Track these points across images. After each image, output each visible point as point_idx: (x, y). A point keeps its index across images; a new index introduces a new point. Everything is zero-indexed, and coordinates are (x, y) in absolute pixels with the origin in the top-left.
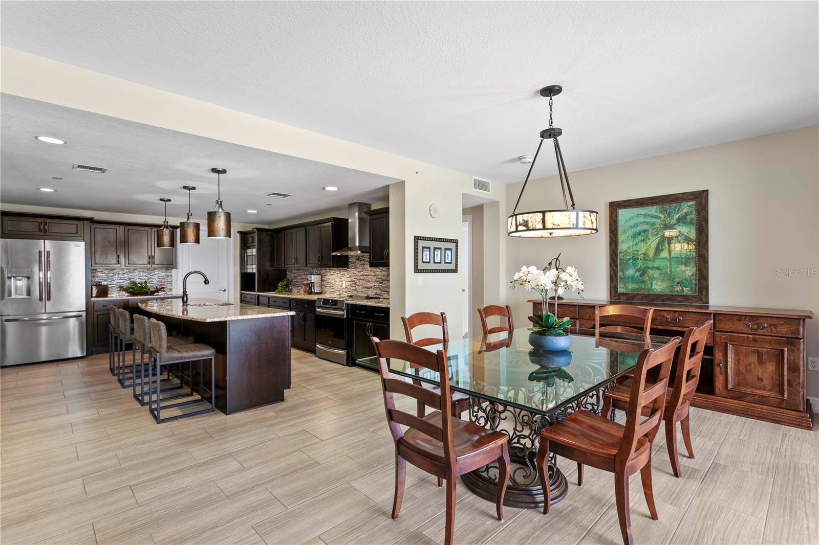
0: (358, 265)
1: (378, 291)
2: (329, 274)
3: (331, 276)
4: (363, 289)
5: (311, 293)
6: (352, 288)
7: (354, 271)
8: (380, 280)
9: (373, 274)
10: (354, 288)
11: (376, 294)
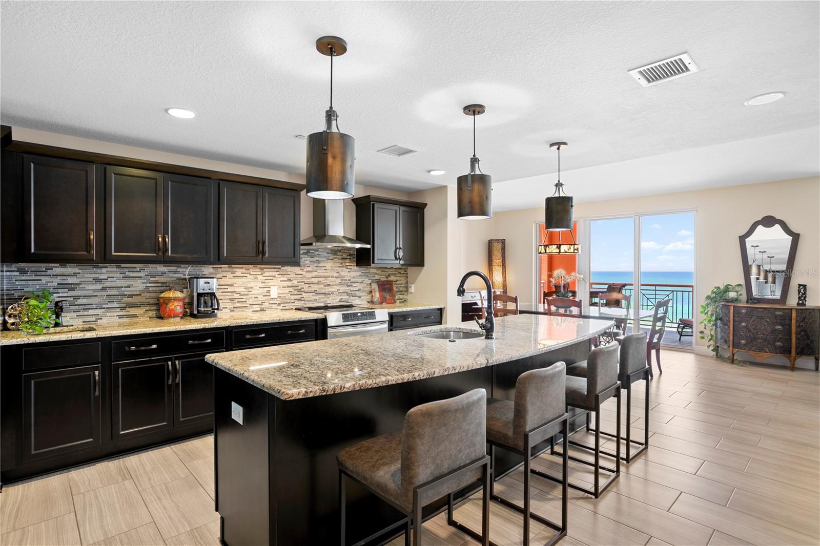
0: (308, 262)
1: (345, 297)
3: (236, 280)
4: (317, 297)
6: (293, 297)
9: (337, 275)
10: (299, 297)
11: (341, 301)
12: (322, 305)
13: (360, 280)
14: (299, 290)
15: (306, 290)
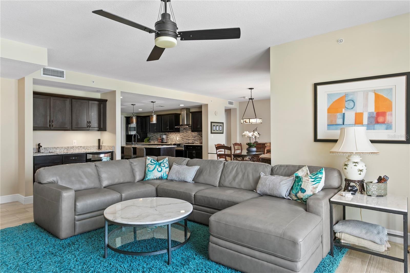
0: (184, 131)
1: (193, 141)
2: (171, 135)
4: (187, 140)
5: (163, 142)
6: (182, 140)
7: (182, 133)
8: (194, 137)
9: (191, 134)
10: (183, 140)
11: (192, 142)
12: (188, 143)
13: (197, 136)
14: (183, 138)
15: (184, 138)
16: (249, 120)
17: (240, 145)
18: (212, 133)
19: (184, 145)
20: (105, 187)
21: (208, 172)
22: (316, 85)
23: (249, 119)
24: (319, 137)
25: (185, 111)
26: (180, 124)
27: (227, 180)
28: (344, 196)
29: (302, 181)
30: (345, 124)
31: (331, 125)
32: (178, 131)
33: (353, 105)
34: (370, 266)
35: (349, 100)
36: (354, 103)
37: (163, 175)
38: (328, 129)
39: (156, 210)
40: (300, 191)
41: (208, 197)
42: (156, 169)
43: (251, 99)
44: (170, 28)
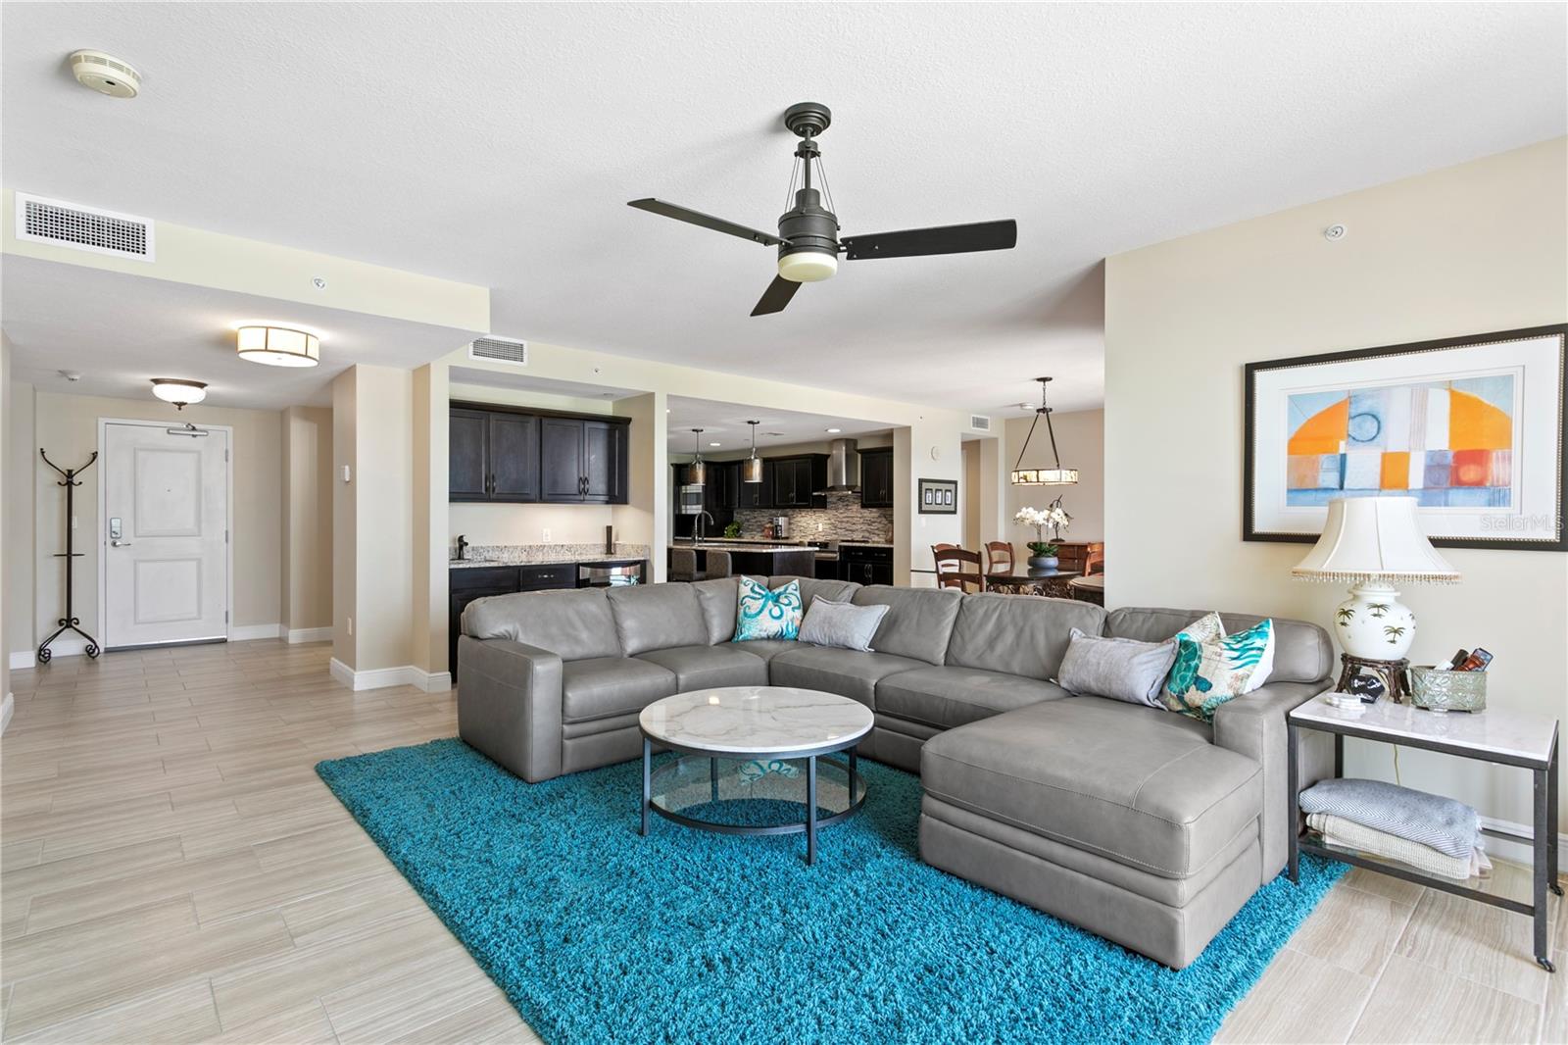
0: (842, 506)
1: (867, 535)
2: (800, 516)
3: (803, 518)
4: (847, 533)
5: (778, 538)
6: (832, 532)
7: (834, 512)
8: (869, 522)
10: (836, 532)
12: (850, 539)
13: (879, 521)
14: (835, 527)
15: (839, 526)
16: (1035, 472)
17: (1008, 547)
18: (921, 511)
19: (840, 547)
20: (632, 656)
21: (915, 621)
22: (1250, 370)
23: (1038, 471)
24: (1259, 527)
25: (844, 448)
26: (829, 486)
27: (970, 648)
28: (1338, 706)
29: (1200, 657)
30: (1345, 486)
31: (1299, 490)
32: (821, 504)
33: (1375, 430)
34: (1420, 921)
35: (1360, 415)
36: (1379, 422)
37: (784, 629)
38: (1290, 502)
39: (774, 719)
40: (1193, 686)
41: (914, 694)
42: (766, 612)
43: (1043, 410)
44: (818, 228)
